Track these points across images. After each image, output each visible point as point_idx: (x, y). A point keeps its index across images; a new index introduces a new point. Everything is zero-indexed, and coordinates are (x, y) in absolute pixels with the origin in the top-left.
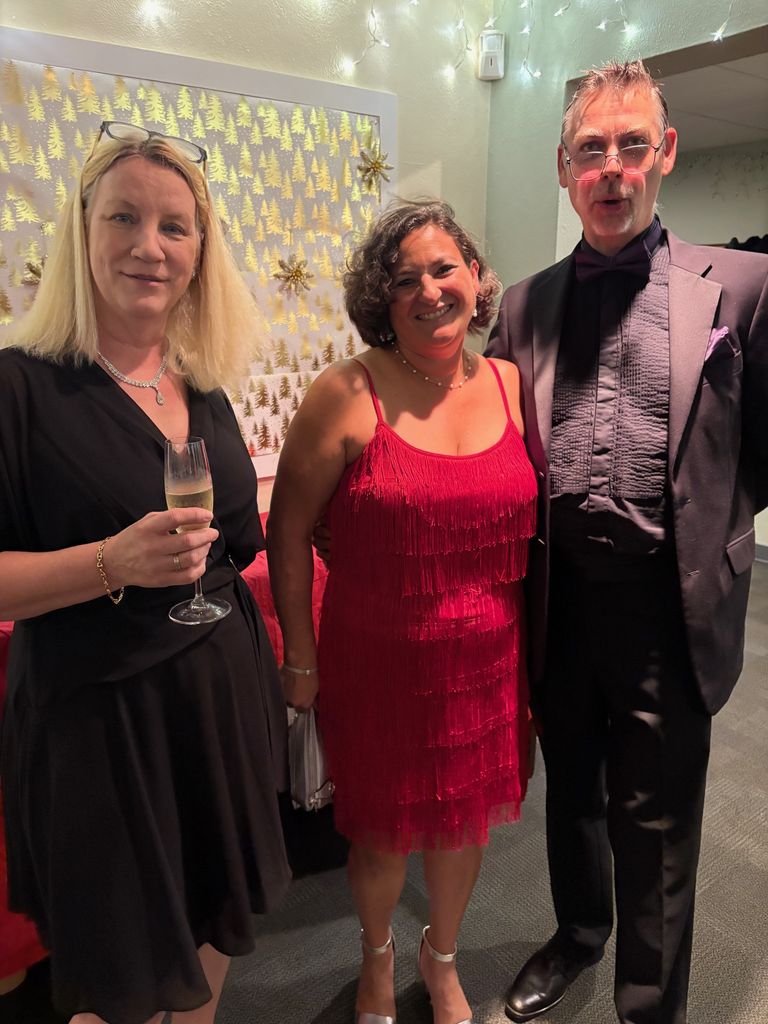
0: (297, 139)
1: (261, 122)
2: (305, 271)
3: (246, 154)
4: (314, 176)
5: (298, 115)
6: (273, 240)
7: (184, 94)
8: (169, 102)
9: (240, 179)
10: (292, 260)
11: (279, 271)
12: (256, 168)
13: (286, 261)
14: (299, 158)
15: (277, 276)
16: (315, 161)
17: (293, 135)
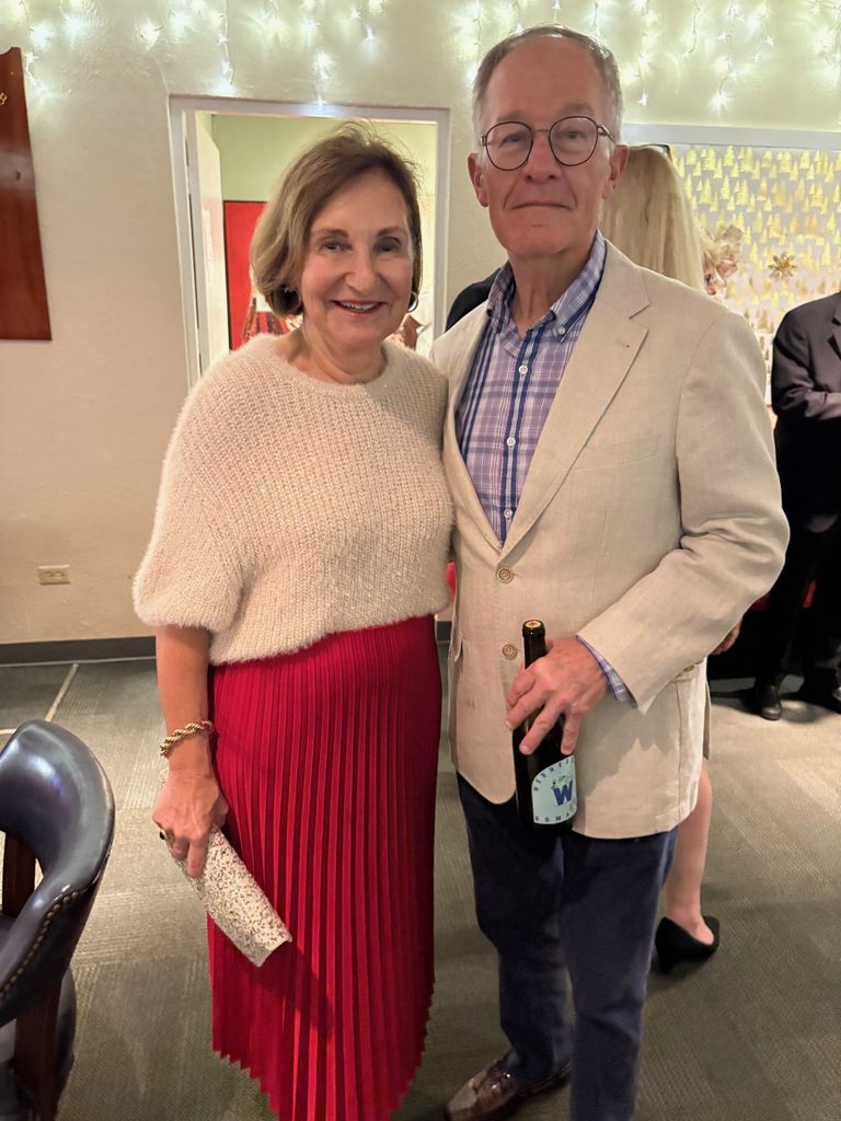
0: (803, 173)
1: (777, 163)
2: (791, 263)
3: (764, 185)
4: (810, 197)
5: (806, 154)
6: (772, 242)
7: (730, 151)
8: (720, 156)
9: (756, 202)
10: (783, 255)
11: (773, 263)
12: (769, 195)
13: (779, 256)
14: (802, 185)
15: (771, 267)
16: (813, 187)
17: (800, 170)
